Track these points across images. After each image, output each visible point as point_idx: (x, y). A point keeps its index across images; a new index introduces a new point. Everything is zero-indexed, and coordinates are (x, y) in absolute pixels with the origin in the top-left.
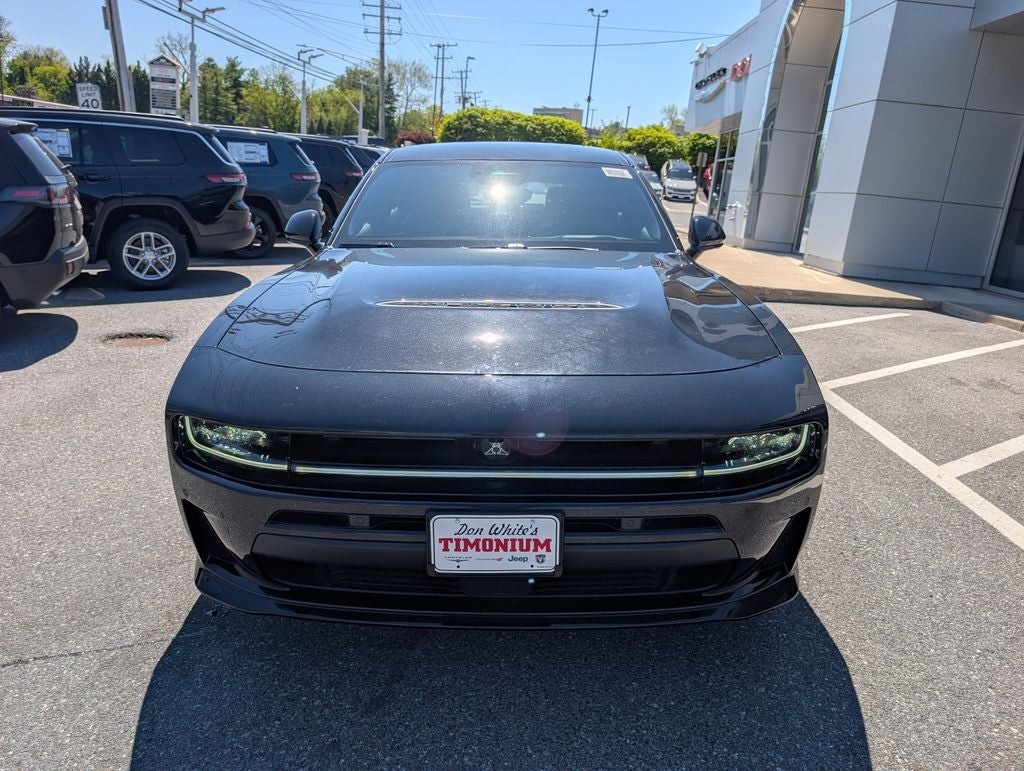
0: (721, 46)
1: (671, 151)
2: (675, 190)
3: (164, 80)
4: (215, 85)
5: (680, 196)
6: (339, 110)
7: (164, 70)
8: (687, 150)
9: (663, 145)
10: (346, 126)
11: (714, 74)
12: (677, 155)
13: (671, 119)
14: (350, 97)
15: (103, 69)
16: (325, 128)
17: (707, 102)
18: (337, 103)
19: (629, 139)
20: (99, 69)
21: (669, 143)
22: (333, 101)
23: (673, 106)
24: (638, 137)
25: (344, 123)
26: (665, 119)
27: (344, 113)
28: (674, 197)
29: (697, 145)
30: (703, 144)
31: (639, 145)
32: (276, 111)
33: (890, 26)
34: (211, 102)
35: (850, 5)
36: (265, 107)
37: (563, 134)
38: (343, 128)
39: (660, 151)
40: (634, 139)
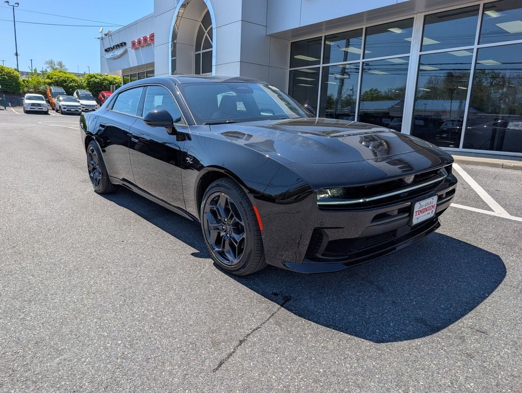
0: (119, 31)
1: (76, 85)
2: (86, 105)
5: (89, 109)
8: (85, 84)
9: (71, 82)
11: (118, 45)
12: (81, 87)
13: (52, 67)
17: (115, 59)
19: (48, 77)
21: (74, 80)
23: (52, 60)
24: (55, 77)
26: (48, 68)
28: (86, 110)
29: (91, 81)
30: (93, 81)
31: (56, 82)
33: (240, 31)
35: (214, 19)
37: (4, 75)
39: (70, 85)
40: (52, 78)
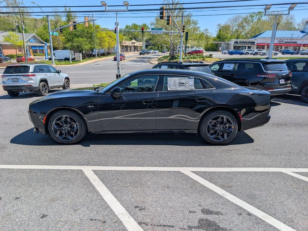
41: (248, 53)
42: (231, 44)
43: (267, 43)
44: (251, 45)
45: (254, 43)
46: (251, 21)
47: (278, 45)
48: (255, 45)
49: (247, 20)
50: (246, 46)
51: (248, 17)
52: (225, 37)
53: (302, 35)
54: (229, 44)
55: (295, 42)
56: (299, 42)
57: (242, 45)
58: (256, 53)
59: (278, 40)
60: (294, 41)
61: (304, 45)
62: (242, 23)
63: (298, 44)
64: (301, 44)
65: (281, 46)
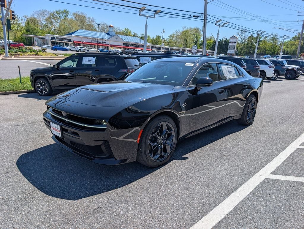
3: (233, 42)
4: (251, 42)
6: (292, 47)
7: (233, 39)
10: (293, 52)
14: (297, 42)
15: (221, 40)
16: (285, 53)
18: (292, 45)
20: (220, 41)
22: (290, 44)
25: (293, 51)
27: (293, 48)
32: (269, 48)
34: (249, 47)
36: (266, 48)
38: (292, 53)
41: (71, 49)
42: (48, 39)
43: (82, 41)
44: (68, 42)
45: (71, 40)
46: (59, 17)
47: (92, 44)
48: (71, 42)
49: (54, 16)
50: (63, 43)
51: (55, 14)
52: (35, 31)
53: (108, 37)
54: (44, 39)
55: (104, 43)
56: (107, 43)
57: (60, 41)
58: (79, 50)
59: (91, 39)
60: (104, 41)
61: (111, 46)
62: (50, 18)
63: (107, 44)
64: (109, 45)
65: (94, 45)
